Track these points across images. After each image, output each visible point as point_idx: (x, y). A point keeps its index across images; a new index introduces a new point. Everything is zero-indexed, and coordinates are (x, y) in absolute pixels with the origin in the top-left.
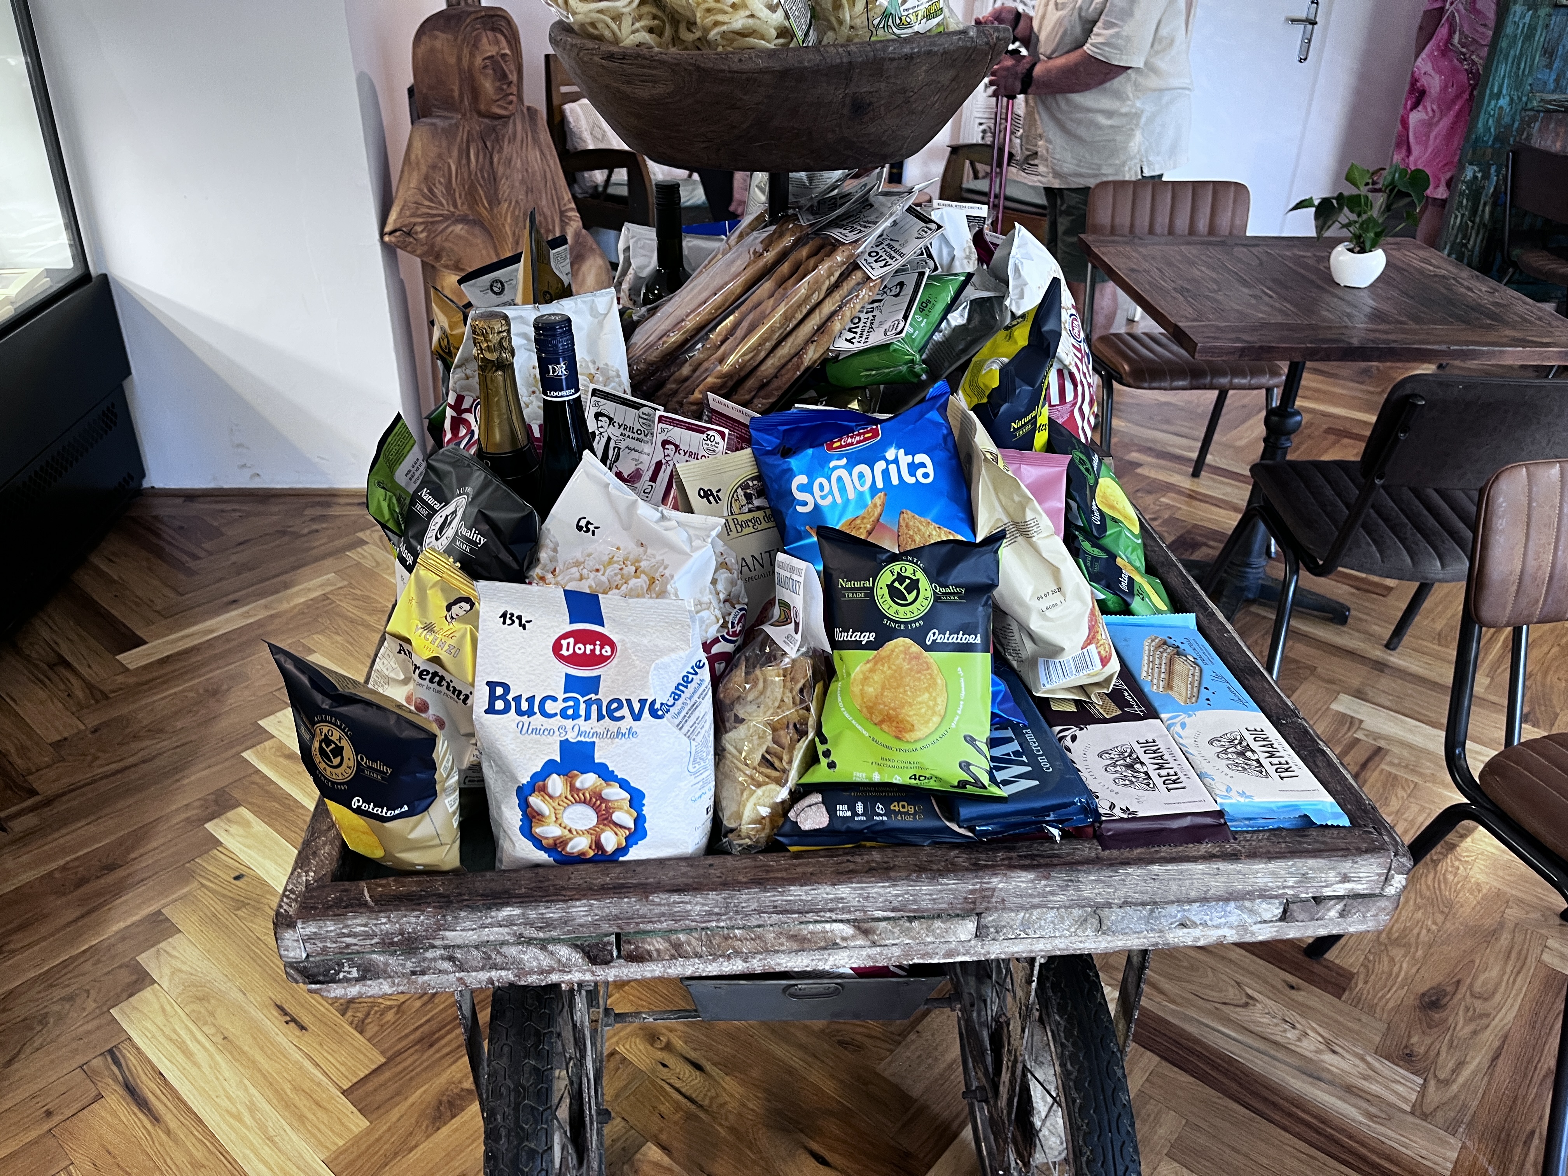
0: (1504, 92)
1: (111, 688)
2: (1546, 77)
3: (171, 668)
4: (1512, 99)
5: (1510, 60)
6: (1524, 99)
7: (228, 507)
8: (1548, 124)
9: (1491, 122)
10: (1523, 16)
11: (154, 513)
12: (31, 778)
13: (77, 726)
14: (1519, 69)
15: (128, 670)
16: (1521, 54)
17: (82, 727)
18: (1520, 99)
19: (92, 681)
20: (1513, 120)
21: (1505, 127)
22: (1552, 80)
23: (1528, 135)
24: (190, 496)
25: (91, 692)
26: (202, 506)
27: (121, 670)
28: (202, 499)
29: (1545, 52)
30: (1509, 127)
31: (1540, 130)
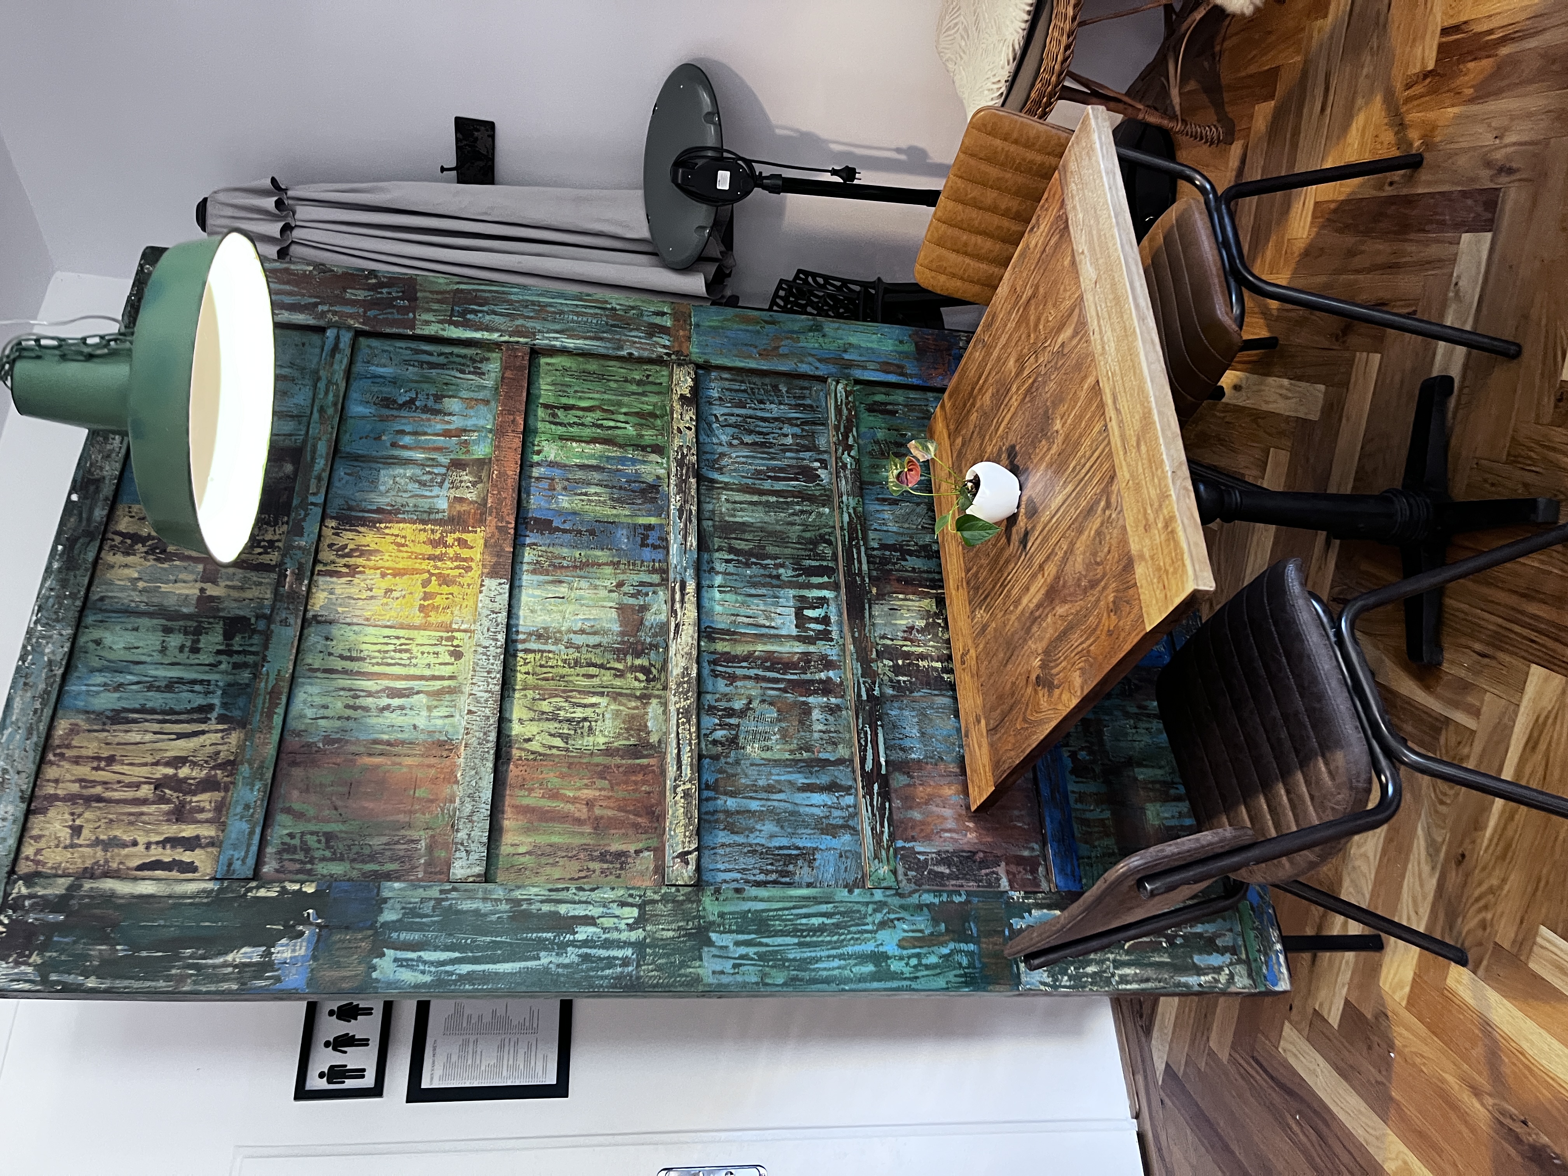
0: (869, 947)
2: (831, 856)
4: (883, 925)
5: (808, 953)
6: (878, 895)
8: (914, 824)
9: (933, 959)
10: (723, 954)
14: (822, 929)
16: (796, 931)
18: (880, 906)
20: (920, 907)
21: (935, 921)
22: (835, 843)
23: (941, 862)
29: (787, 874)
30: (936, 913)
31: (928, 838)
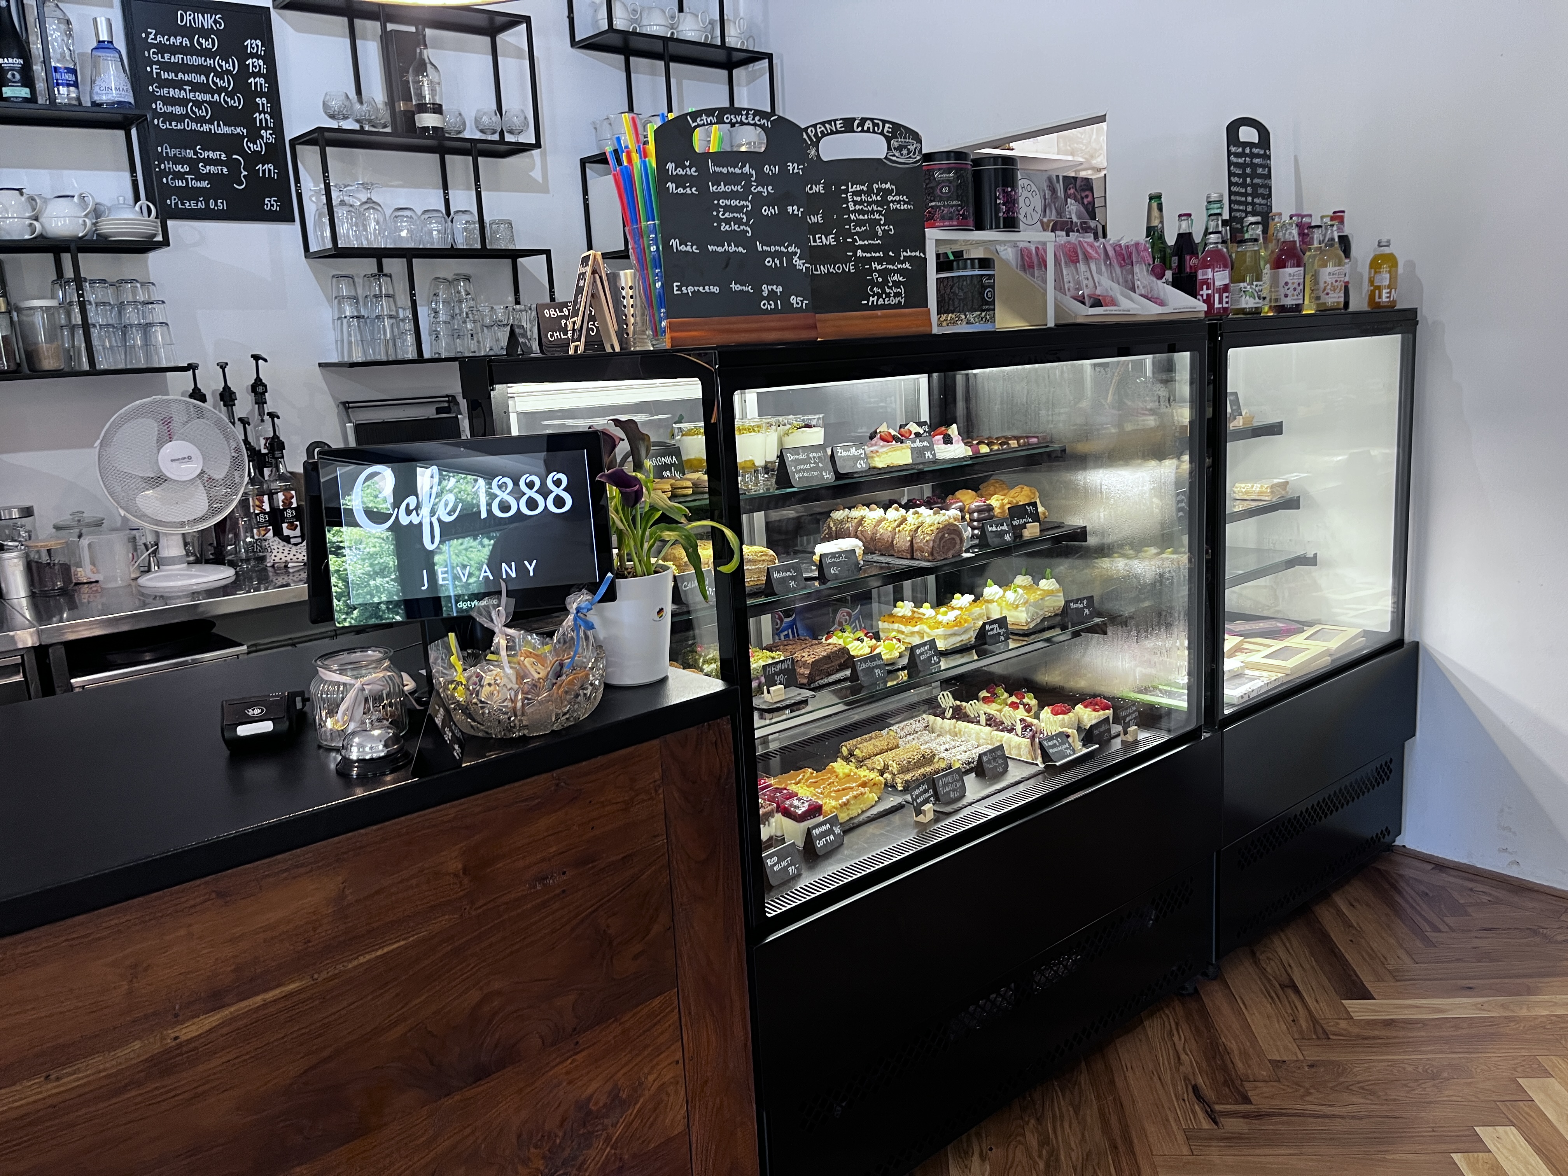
1: (1332, 1029)
3: (1394, 1034)
7: (1480, 887)
11: (1402, 872)
12: (1246, 1084)
13: (1296, 1054)
15: (1352, 1018)
17: (1301, 1057)
19: (1318, 1017)
24: (1440, 866)
25: (1314, 1027)
26: (1452, 879)
27: (1345, 1016)
28: (1453, 872)
